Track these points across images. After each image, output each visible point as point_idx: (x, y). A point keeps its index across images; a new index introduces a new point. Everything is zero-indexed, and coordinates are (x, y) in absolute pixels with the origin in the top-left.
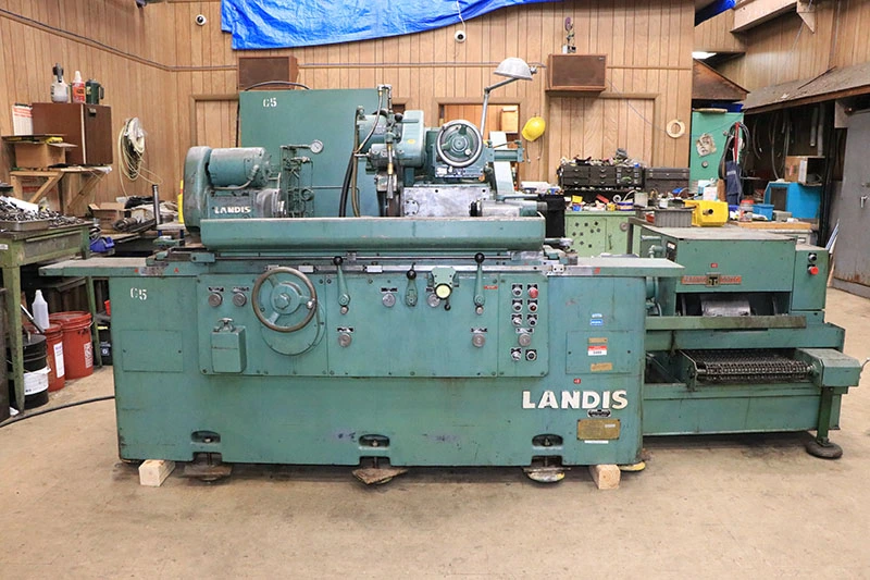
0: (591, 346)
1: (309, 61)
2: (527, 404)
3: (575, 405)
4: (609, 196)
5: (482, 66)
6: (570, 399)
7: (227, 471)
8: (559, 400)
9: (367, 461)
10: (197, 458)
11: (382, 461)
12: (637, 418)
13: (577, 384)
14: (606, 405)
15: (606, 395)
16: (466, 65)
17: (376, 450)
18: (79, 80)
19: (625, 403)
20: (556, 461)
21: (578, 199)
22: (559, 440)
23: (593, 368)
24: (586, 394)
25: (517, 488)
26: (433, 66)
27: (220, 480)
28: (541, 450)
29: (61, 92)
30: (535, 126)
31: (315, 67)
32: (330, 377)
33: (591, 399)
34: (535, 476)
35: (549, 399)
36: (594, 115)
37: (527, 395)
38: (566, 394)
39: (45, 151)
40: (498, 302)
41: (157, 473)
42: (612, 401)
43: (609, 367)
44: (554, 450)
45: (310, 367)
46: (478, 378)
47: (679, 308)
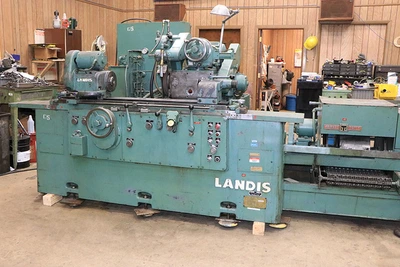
0: (251, 157)
1: (192, 6)
2: (217, 185)
3: (242, 188)
4: (352, 81)
5: (283, 7)
6: (240, 185)
7: (79, 202)
8: (234, 184)
9: (141, 205)
10: (69, 195)
11: (148, 206)
12: (276, 199)
13: (244, 177)
14: (259, 190)
15: (259, 184)
16: (274, 8)
17: (145, 200)
18: (65, 17)
19: (269, 190)
20: (233, 216)
21: (332, 83)
22: (234, 206)
23: (252, 169)
24: (248, 183)
25: (211, 228)
26: (256, 8)
27: (78, 206)
28: (225, 210)
29: (57, 23)
30: (312, 41)
31: (194, 9)
32: (123, 162)
33: (251, 186)
34: (220, 223)
35: (228, 183)
36: (348, 35)
37: (217, 179)
38: (237, 182)
39: (46, 51)
40: (201, 130)
41: (50, 200)
42: (262, 188)
43: (261, 169)
44: (231, 211)
45: (115, 155)
46: (191, 169)
47: (325, 143)
